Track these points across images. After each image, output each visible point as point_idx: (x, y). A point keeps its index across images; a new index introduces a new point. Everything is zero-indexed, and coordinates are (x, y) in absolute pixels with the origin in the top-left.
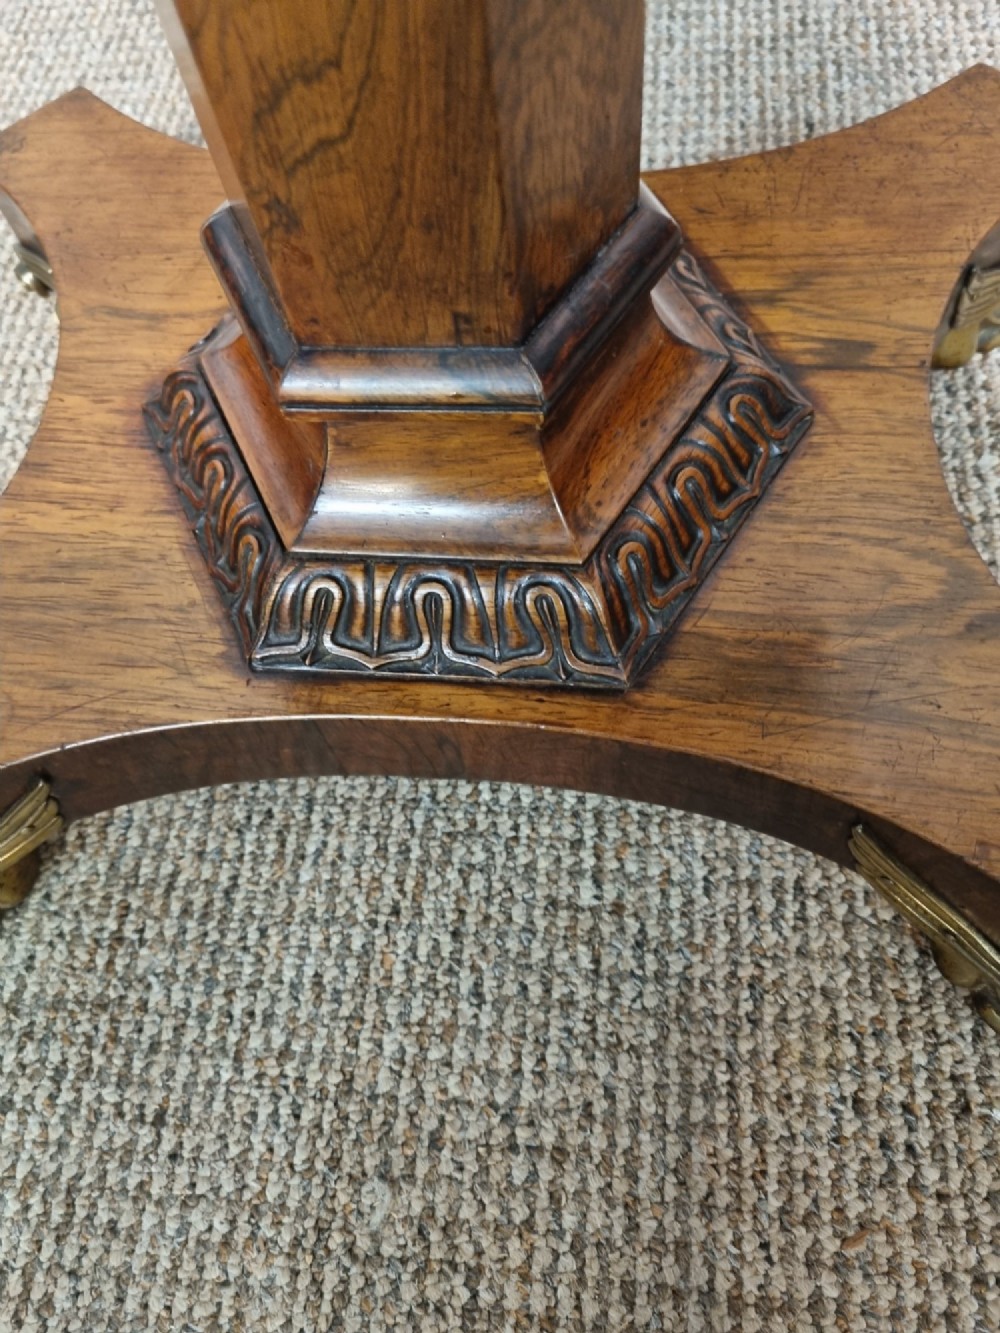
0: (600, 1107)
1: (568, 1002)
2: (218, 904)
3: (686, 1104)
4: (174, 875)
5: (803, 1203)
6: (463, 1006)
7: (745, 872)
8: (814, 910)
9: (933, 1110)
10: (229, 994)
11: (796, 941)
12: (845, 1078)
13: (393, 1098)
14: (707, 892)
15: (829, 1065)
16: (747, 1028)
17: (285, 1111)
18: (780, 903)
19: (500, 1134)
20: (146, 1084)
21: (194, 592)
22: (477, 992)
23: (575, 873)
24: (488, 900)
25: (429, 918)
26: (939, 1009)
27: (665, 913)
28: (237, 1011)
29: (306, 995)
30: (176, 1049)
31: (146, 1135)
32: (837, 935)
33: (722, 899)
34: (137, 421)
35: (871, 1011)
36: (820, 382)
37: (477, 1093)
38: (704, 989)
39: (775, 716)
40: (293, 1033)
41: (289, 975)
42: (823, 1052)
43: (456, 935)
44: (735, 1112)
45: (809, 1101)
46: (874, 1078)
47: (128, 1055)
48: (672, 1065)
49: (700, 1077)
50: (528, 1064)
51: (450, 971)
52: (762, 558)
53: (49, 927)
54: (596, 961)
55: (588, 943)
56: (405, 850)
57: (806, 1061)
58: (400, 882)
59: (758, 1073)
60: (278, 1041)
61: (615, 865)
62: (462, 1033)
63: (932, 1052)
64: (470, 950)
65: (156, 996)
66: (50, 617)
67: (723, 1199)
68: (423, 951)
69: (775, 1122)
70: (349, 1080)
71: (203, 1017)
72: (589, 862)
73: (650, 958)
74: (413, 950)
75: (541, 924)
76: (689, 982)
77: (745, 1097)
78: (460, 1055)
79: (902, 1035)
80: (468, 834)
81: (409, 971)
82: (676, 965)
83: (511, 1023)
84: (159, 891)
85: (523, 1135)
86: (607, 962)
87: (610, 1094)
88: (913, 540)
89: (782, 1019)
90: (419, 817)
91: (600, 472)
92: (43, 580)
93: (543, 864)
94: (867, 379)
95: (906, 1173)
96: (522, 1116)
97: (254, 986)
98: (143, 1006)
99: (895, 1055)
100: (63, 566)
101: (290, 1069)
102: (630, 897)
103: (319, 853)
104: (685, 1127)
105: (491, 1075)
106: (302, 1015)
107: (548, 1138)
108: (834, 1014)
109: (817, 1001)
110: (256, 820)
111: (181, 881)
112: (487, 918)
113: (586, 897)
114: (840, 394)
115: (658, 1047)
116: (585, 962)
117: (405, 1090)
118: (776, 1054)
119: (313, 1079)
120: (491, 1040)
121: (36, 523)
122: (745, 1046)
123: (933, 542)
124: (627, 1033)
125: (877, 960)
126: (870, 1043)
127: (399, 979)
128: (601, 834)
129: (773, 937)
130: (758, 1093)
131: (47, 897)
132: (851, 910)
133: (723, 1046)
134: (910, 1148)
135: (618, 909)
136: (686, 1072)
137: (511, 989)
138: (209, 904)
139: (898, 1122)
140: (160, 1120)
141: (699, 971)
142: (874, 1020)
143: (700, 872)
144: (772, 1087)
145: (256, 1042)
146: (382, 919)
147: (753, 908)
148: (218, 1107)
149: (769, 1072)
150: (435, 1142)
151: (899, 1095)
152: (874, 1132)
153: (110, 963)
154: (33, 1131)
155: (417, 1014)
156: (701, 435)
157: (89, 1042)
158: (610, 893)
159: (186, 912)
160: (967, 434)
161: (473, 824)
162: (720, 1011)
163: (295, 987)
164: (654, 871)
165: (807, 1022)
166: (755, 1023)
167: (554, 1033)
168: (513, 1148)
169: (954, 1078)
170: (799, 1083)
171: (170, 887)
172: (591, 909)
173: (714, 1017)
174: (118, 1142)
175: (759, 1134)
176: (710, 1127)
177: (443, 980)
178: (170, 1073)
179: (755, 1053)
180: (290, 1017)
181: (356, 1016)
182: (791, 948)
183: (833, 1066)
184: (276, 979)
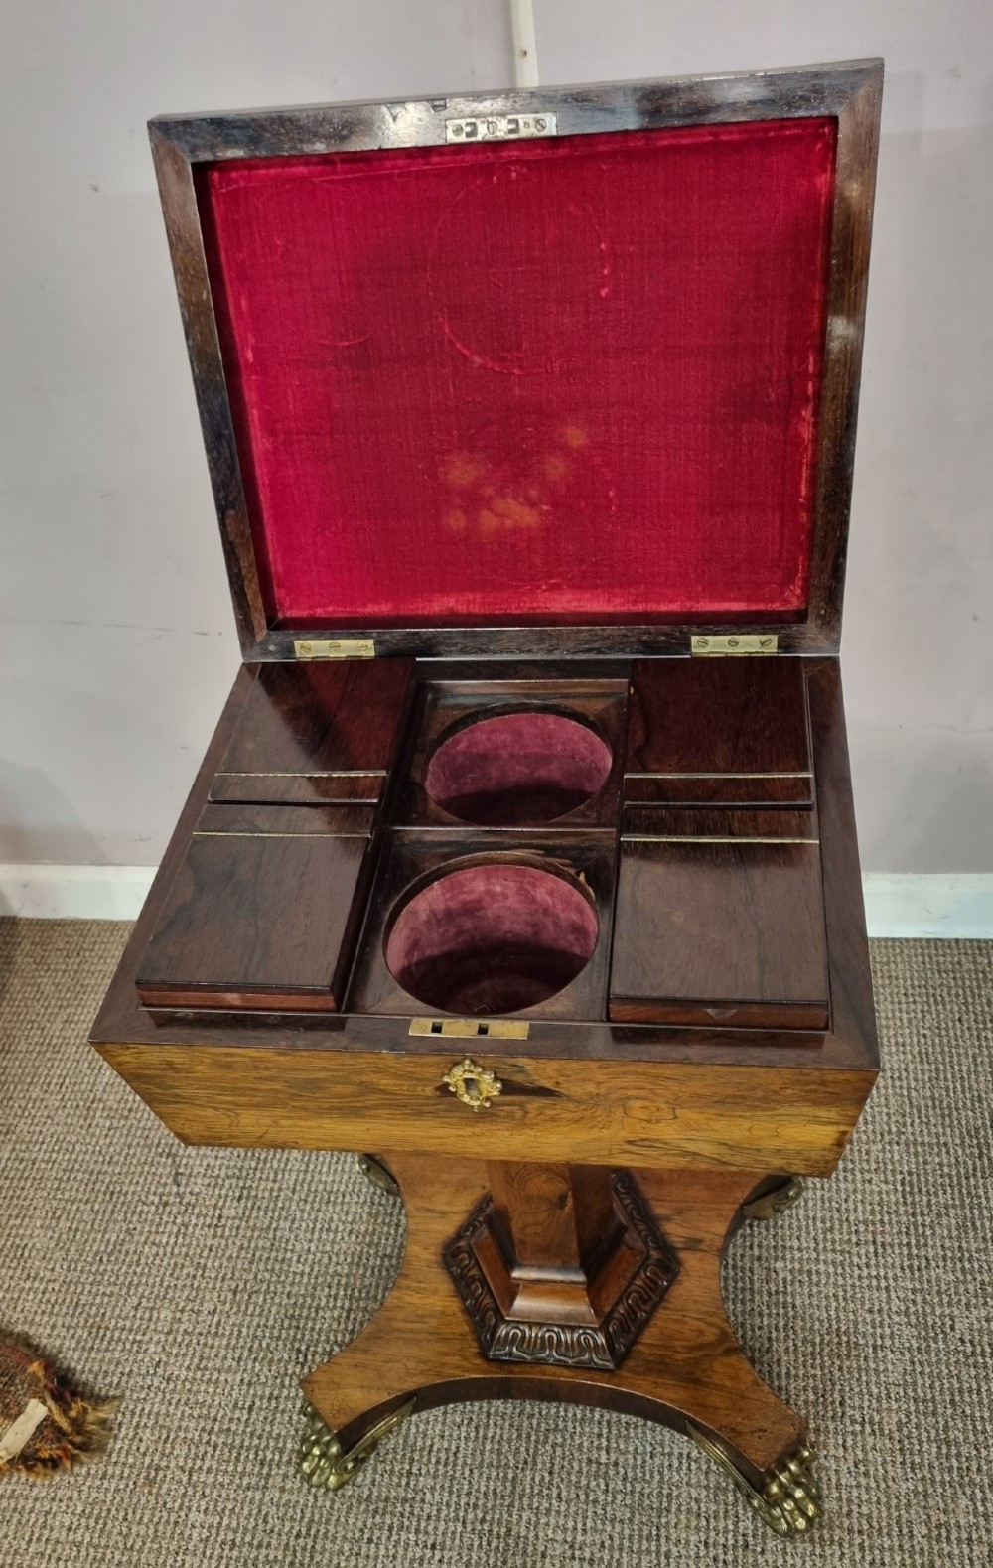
0: (607, 1543)
1: (595, 1502)
2: (451, 1459)
3: (640, 1541)
4: (431, 1446)
6: (554, 1502)
7: (667, 1450)
8: (694, 1466)
9: (735, 1547)
10: (458, 1496)
11: (686, 1479)
12: (701, 1534)
13: (526, 1538)
14: (652, 1457)
15: (696, 1528)
16: (665, 1513)
17: (484, 1543)
18: (681, 1463)
19: (569, 1553)
20: (426, 1533)
21: (466, 1328)
22: (559, 1496)
23: (599, 1448)
24: (563, 1458)
25: (540, 1466)
26: (740, 1508)
27: (634, 1466)
28: (462, 1504)
29: (490, 1497)
30: (438, 1519)
31: (429, 1553)
32: (702, 1477)
33: (657, 1460)
34: (440, 1259)
35: (713, 1508)
36: (683, 1255)
37: (560, 1537)
38: (649, 1498)
39: (661, 1381)
40: (486, 1513)
41: (483, 1489)
42: (694, 1524)
43: (551, 1473)
44: (659, 1546)
45: (688, 1542)
46: (712, 1534)
47: (419, 1521)
48: (635, 1528)
49: (646, 1532)
50: (580, 1526)
51: (549, 1488)
52: (659, 1323)
53: (380, 1467)
54: (607, 1485)
55: (604, 1478)
56: (529, 1437)
57: (688, 1527)
58: (527, 1450)
59: (669, 1531)
60: (480, 1516)
61: (615, 1445)
62: (553, 1513)
63: (736, 1525)
64: (557, 1479)
65: (428, 1496)
66: (417, 1336)
68: (537, 1479)
69: (674, 1550)
70: (509, 1530)
71: (448, 1506)
72: (604, 1444)
73: (628, 1484)
74: (533, 1479)
75: (585, 1470)
76: (643, 1495)
77: (663, 1541)
78: (553, 1522)
79: (726, 1518)
80: (555, 1430)
81: (532, 1487)
82: (638, 1487)
83: (573, 1509)
84: (425, 1453)
85: (577, 1553)
86: (611, 1486)
87: (611, 1538)
88: (709, 1319)
89: (679, 1510)
90: (535, 1422)
91: (604, 1295)
92: (413, 1322)
93: (586, 1444)
94: (699, 1255)
96: (577, 1546)
97: (468, 1494)
98: (423, 1501)
99: (721, 1525)
100: (419, 1316)
101: (486, 1527)
102: (621, 1459)
103: (493, 1437)
104: (640, 1552)
105: (565, 1530)
106: (489, 1505)
107: (587, 1555)
108: (699, 1509)
109: (693, 1504)
110: (465, 1422)
111: (435, 1448)
112: (563, 1467)
113: (603, 1459)
114: (689, 1259)
115: (631, 1520)
116: (603, 1486)
117: (532, 1535)
118: (676, 1524)
119: (495, 1530)
120: (565, 1516)
121: (407, 1299)
122: (664, 1521)
123: (715, 1320)
124: (618, 1515)
125: (717, 1487)
126: (712, 1520)
127: (528, 1490)
128: (610, 1432)
129: (677, 1477)
130: (668, 1539)
131: (378, 1454)
132: (709, 1466)
133: (655, 1520)
134: (725, 1562)
135: (616, 1464)
136: (641, 1530)
137: (573, 1496)
138: (447, 1458)
139: (720, 1551)
140: (433, 1547)
141: (647, 1491)
142: (715, 1512)
143: (649, 1449)
144: (674, 1537)
145: (470, 1516)
146: (521, 1466)
147: (670, 1465)
148: (457, 1542)
149: (672, 1531)
150: (544, 1556)
151: (722, 1541)
152: (711, 1555)
153: (408, 1483)
154: (383, 1552)
155: (536, 1505)
156: (638, 1282)
157: (402, 1516)
158: (613, 1457)
159: (438, 1462)
160: (771, 1251)
161: (557, 1426)
162: (655, 1506)
163: (485, 1494)
164: (631, 1448)
165: (689, 1511)
166: (669, 1511)
167: (590, 1514)
168: (573, 1558)
169: (743, 1535)
170: (684, 1535)
171: (430, 1451)
172: (606, 1464)
173: (653, 1509)
174: (417, 1556)
175: (668, 1556)
176: (649, 1552)
177: (546, 1491)
178: (436, 1528)
179: (667, 1523)
180: (484, 1506)
181: (512, 1505)
182: (684, 1481)
183: (698, 1529)
184: (478, 1490)
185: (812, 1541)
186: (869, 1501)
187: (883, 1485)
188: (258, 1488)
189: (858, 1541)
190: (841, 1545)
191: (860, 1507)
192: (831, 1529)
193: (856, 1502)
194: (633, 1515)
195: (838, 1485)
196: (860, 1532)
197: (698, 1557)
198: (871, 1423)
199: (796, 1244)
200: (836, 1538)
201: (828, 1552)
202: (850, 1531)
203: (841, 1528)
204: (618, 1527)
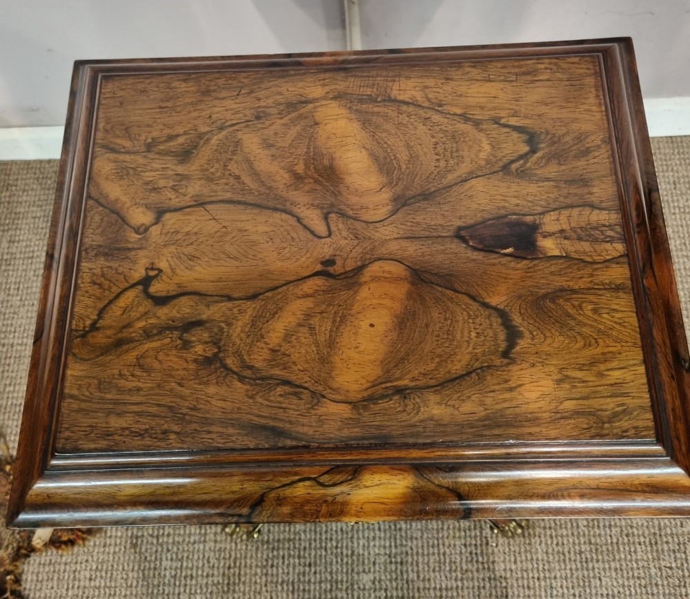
0: (410, 552)
3: (428, 549)
5: (454, 568)
6: (377, 532)
9: (481, 545)
10: (321, 534)
12: (462, 540)
13: (363, 555)
17: (339, 560)
19: (388, 560)
20: (305, 557)
22: (379, 529)
28: (323, 539)
29: (339, 533)
30: (310, 548)
31: (307, 569)
37: (382, 551)
40: (338, 543)
42: (457, 535)
44: (439, 550)
45: (455, 545)
46: (468, 539)
47: (299, 551)
48: (424, 541)
49: (431, 543)
57: (454, 537)
60: (334, 544)
62: (377, 539)
63: (481, 533)
65: (303, 536)
67: (437, 569)
69: (448, 551)
70: (353, 552)
71: (315, 540)
77: (441, 546)
78: (377, 544)
79: (475, 529)
83: (388, 535)
85: (393, 560)
87: (411, 549)
89: (448, 528)
95: (475, 559)
96: (393, 556)
97: (326, 532)
98: (300, 539)
99: (473, 534)
101: (339, 550)
104: (428, 554)
105: (385, 547)
106: (339, 538)
107: (399, 560)
115: (422, 537)
117: (366, 553)
118: (447, 536)
119: (345, 552)
120: (384, 540)
122: (440, 535)
124: (414, 535)
130: (444, 545)
133: (436, 536)
134: (476, 554)
136: (428, 542)
137: (387, 527)
139: (474, 548)
140: (310, 565)
144: (447, 544)
145: (329, 545)
148: (323, 561)
149: (446, 540)
150: (374, 563)
151: (474, 542)
152: (469, 551)
153: (290, 530)
154: (281, 571)
155: (366, 535)
157: (289, 549)
163: (336, 531)
166: (442, 529)
167: (398, 537)
168: (391, 563)
169: (485, 538)
170: (452, 542)
174: (302, 571)
175: (444, 554)
176: (434, 554)
178: (310, 554)
179: (443, 536)
180: (337, 539)
181: (352, 537)
183: (460, 537)
184: (331, 529)
185: (524, 537)
188: (201, 542)
189: (549, 533)
190: (540, 537)
192: (534, 528)
194: (422, 534)
196: (550, 528)
197: (461, 553)
200: (537, 533)
201: (533, 541)
202: (545, 528)
203: (539, 527)
204: (415, 542)
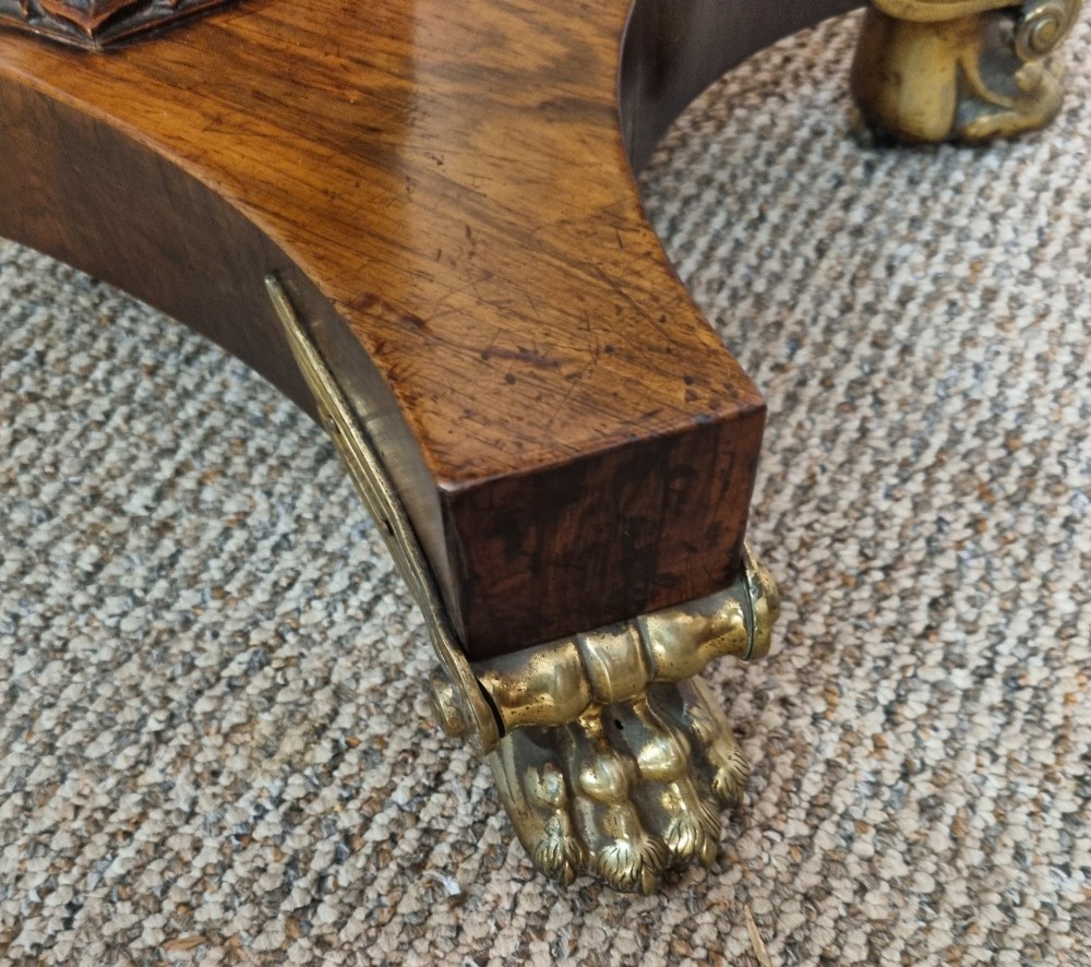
1: (37, 592)
5: (150, 881)
8: (387, 607)
9: (377, 852)
11: (342, 629)
12: (295, 780)
14: (277, 547)
15: (287, 759)
16: (220, 690)
23: (143, 479)
24: (24, 468)
26: (462, 755)
27: (213, 550)
32: (394, 641)
33: (288, 560)
35: (377, 726)
38: (200, 635)
42: (290, 746)
44: (142, 763)
45: (238, 786)
46: (331, 793)
48: (105, 692)
54: (100, 565)
55: (103, 547)
57: (264, 748)
59: (199, 737)
63: (421, 796)
67: (62, 841)
69: (182, 792)
72: (165, 473)
73: (161, 583)
75: (66, 510)
76: (188, 622)
77: (166, 755)
79: (399, 765)
80: (53, 402)
89: (268, 696)
93: (112, 457)
95: (296, 899)
102: (185, 522)
104: (76, 756)
108: (332, 714)
109: (323, 695)
113: (136, 504)
115: (104, 670)
118: (235, 728)
122: (204, 706)
124: (78, 646)
126: (353, 758)
128: (199, 453)
129: (319, 616)
130: (183, 756)
133: (178, 696)
134: (321, 879)
135: (164, 528)
136: (117, 704)
139: (325, 848)
141: (207, 616)
142: (375, 738)
143: (284, 527)
144: (206, 756)
147: (317, 581)
149: (212, 741)
151: (349, 819)
152: (290, 845)
158: (166, 508)
161: (65, 394)
162: (200, 662)
164: (232, 508)
165: (295, 710)
166: (233, 689)
169: (427, 830)
170: (237, 764)
172: (133, 517)
173: (190, 667)
175: (154, 796)
176: (102, 767)
182: (333, 634)
183: (292, 764)
185: (647, 929)
186: (901, 887)
187: (975, 857)
191: (862, 890)
192: (732, 918)
193: (856, 870)
194: (118, 661)
195: (817, 810)
197: (245, 838)
198: (1013, 681)
199: (982, 226)
203: (768, 925)
204: (55, 671)
